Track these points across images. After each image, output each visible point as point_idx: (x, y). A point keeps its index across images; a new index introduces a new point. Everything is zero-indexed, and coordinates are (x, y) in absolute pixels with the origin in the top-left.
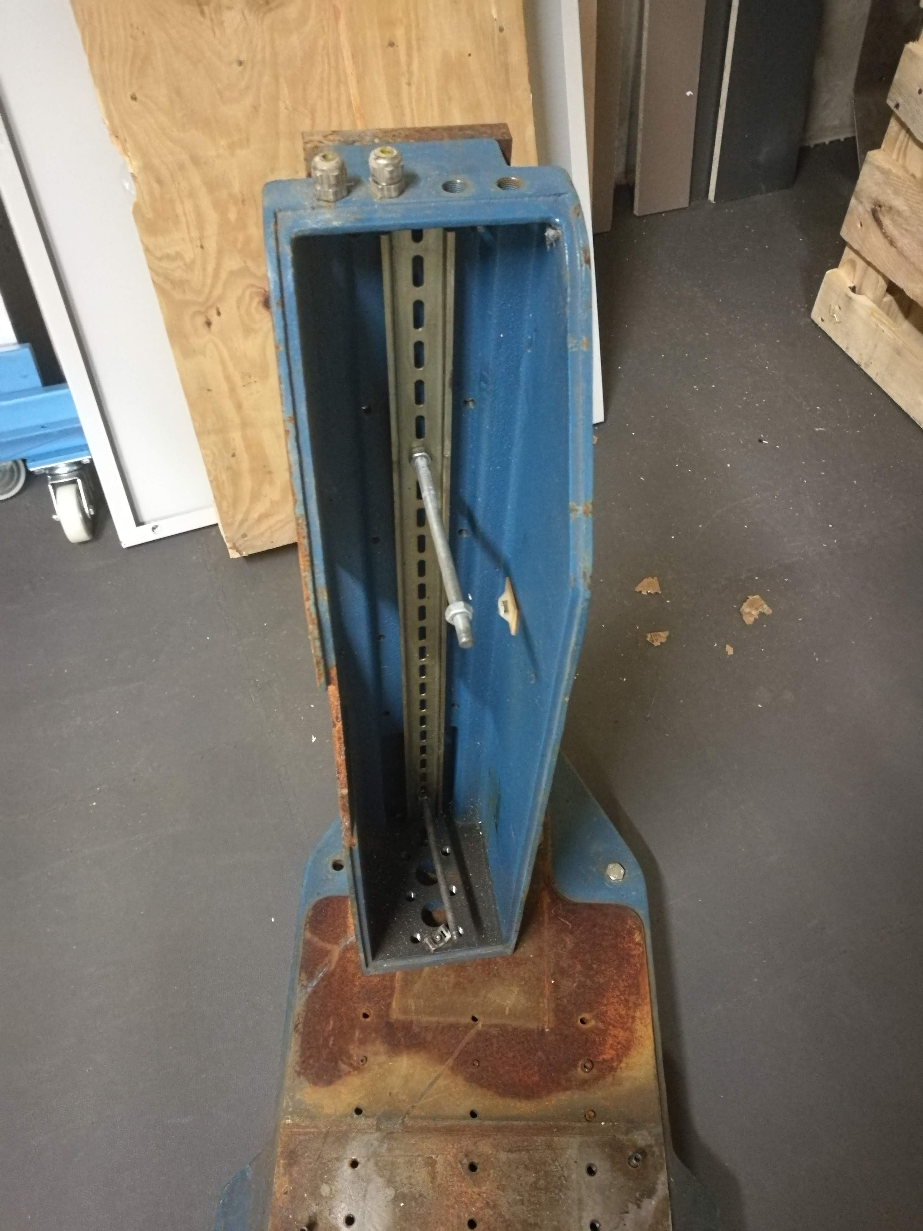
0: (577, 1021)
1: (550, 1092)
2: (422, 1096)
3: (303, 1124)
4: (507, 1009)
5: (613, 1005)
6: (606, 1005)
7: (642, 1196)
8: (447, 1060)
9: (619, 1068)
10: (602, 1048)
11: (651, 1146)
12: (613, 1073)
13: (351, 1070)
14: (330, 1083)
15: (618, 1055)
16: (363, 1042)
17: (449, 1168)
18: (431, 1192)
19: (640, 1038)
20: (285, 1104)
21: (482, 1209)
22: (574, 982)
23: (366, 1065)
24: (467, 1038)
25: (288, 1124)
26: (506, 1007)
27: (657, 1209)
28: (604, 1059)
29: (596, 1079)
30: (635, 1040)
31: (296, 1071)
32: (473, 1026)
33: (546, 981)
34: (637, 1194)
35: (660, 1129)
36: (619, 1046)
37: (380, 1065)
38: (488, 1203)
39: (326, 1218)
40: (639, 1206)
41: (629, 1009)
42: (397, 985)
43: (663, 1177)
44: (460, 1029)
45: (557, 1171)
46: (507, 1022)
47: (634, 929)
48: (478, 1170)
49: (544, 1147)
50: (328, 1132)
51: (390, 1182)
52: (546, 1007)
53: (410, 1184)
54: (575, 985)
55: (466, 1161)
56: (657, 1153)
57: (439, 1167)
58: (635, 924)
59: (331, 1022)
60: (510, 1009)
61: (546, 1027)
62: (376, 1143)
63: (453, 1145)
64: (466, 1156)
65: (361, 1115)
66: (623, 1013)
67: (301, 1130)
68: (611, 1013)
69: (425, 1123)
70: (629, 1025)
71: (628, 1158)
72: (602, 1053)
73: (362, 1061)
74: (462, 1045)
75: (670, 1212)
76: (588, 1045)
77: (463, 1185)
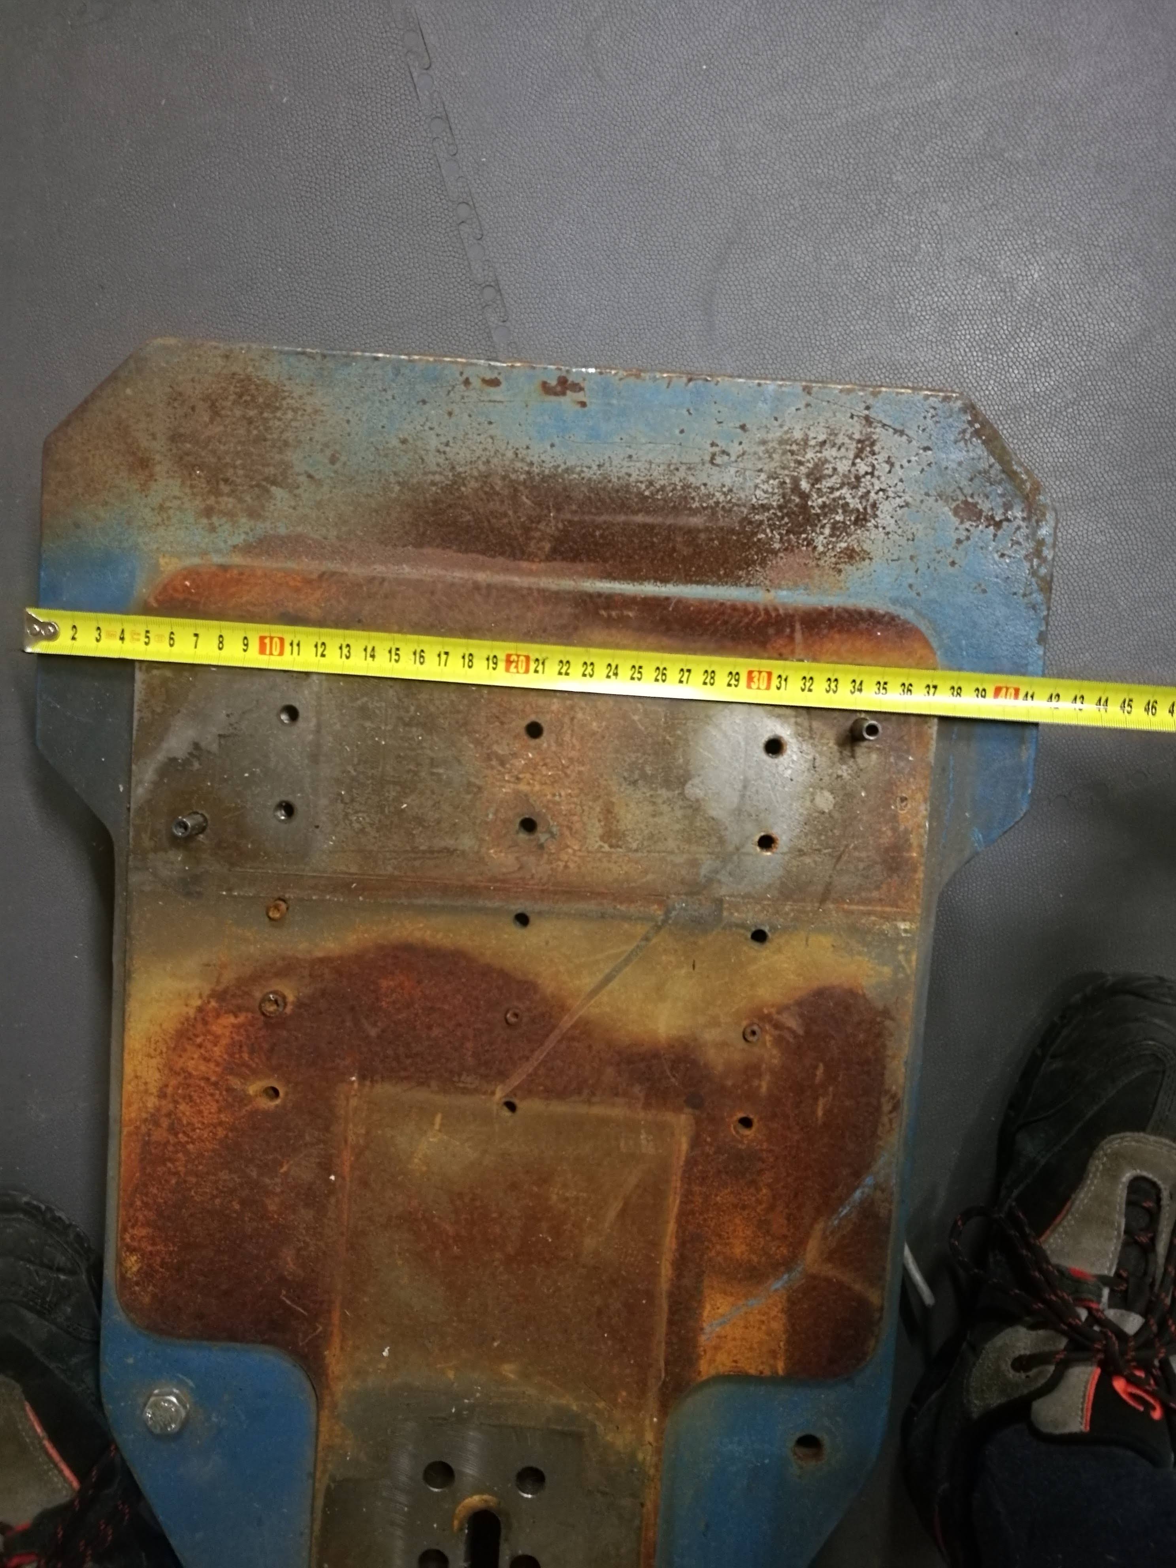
0: (287, 1094)
1: (358, 958)
2: (627, 961)
3: (873, 918)
4: (437, 1127)
5: (203, 1123)
6: (221, 1123)
7: (187, 762)
8: (574, 1026)
9: (205, 998)
10: (237, 1038)
11: (155, 850)
12: (220, 988)
13: (776, 1016)
14: (820, 993)
15: (205, 1023)
16: (752, 1070)
17: (578, 826)
18: (615, 789)
19: (153, 1053)
20: (914, 957)
21: (515, 755)
22: (286, 1174)
23: (744, 1023)
24: (529, 1067)
25: (904, 920)
26: (440, 1131)
27: (161, 739)
28: (236, 1017)
29: (256, 978)
30: (164, 1050)
31: (893, 1019)
32: (514, 1093)
33: (348, 1179)
34: (196, 765)
35: (134, 878)
36: (199, 1040)
37: (714, 1022)
38: (502, 764)
39: (821, 753)
40: (196, 746)
41: (169, 1115)
42: (676, 1182)
43: (140, 792)
44: (541, 1088)
45: (356, 812)
46: (440, 1099)
47: (137, 1284)
48: (519, 820)
49: (380, 855)
50: (823, 901)
51: (695, 808)
52: (351, 1126)
53: (654, 803)
54: (284, 1169)
55: (543, 837)
56: (145, 837)
57: (596, 829)
58: (134, 1293)
59: (820, 1113)
60: (433, 1124)
61: (356, 1085)
62: (723, 877)
63: (566, 867)
64: (541, 847)
65: (753, 929)
66: (182, 1107)
67: (879, 909)
68: (210, 1108)
69: (623, 908)
70: (173, 1082)
71: (208, 831)
72: (237, 1027)
73: (754, 1033)
74: (540, 1055)
75: (134, 732)
76: (266, 1046)
77: (549, 797)
